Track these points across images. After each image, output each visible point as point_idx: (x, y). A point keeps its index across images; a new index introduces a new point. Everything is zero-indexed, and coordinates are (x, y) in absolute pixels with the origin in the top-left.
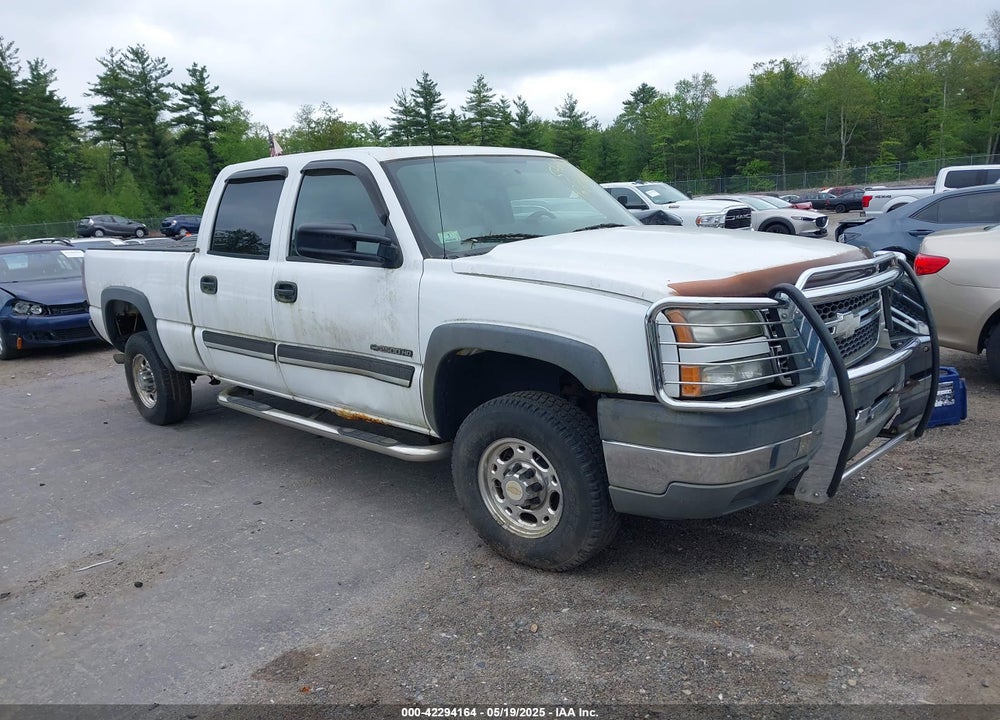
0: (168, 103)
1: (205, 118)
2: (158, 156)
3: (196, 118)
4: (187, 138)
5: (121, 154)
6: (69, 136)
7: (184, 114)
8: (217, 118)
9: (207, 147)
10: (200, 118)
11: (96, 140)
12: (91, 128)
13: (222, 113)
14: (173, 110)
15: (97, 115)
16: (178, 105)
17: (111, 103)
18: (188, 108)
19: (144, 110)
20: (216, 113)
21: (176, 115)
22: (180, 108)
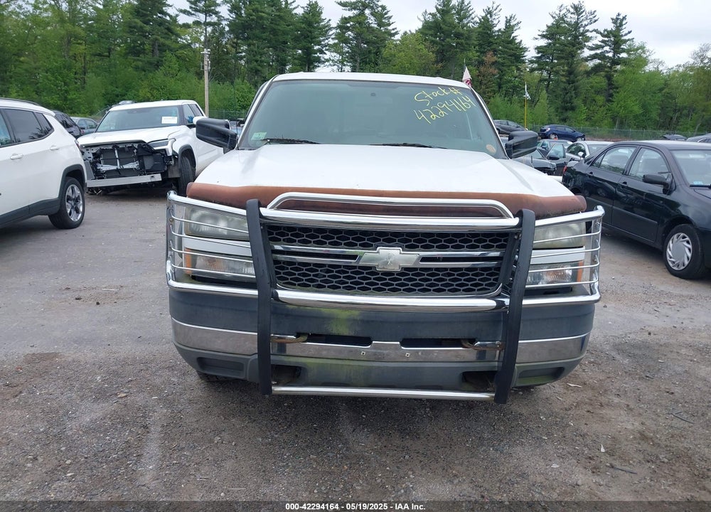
0: (589, 44)
1: (614, 56)
2: (569, 82)
3: (607, 55)
4: (596, 69)
5: (546, 80)
6: (517, 66)
7: (599, 51)
8: (624, 55)
9: (609, 78)
10: (610, 55)
11: (532, 70)
12: (531, 62)
13: (628, 51)
14: (591, 49)
15: (538, 53)
16: (597, 45)
17: (550, 44)
18: (603, 47)
19: (569, 49)
20: (624, 51)
21: (593, 52)
22: (598, 47)
